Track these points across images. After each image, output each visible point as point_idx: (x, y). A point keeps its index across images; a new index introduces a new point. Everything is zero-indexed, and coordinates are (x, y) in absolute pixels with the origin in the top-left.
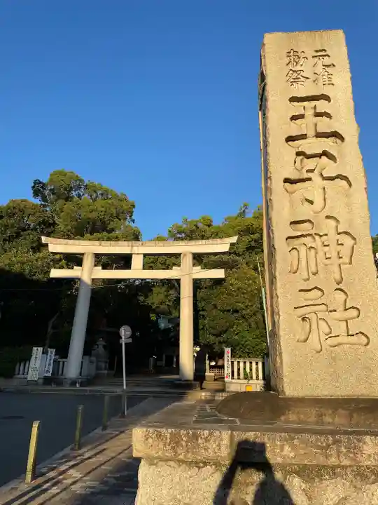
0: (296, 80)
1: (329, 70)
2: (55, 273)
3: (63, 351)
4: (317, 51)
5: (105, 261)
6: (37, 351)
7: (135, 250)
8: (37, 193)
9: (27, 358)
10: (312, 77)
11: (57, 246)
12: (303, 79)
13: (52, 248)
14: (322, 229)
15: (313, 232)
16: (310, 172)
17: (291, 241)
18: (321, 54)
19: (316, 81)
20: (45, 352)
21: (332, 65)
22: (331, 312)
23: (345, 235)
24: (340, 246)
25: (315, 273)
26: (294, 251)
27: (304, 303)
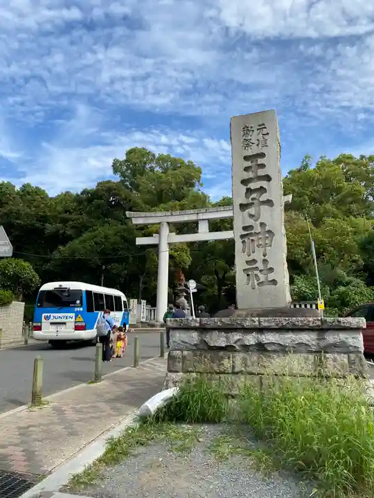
0: (248, 145)
1: (266, 137)
2: (140, 241)
3: (152, 302)
4: (259, 126)
6: (133, 302)
7: (201, 216)
10: (256, 142)
11: (138, 219)
12: (251, 144)
13: (135, 221)
14: (258, 229)
15: (253, 231)
16: (253, 199)
17: (242, 236)
18: (262, 127)
19: (258, 145)
20: (139, 303)
21: (268, 134)
22: (261, 271)
23: (269, 232)
24: (267, 237)
25: (253, 252)
26: (243, 242)
27: (248, 266)
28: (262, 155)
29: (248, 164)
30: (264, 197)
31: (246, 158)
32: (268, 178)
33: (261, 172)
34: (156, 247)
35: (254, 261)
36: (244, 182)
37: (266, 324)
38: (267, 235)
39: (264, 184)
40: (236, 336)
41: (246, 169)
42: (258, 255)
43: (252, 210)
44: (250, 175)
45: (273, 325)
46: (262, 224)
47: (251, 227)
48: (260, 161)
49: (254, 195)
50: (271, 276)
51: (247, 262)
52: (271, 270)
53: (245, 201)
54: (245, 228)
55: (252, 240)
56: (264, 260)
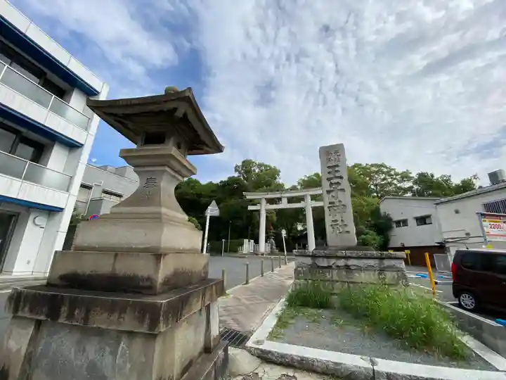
0: (329, 161)
1: (339, 157)
2: (250, 208)
3: (257, 242)
5: (271, 201)
6: (246, 241)
7: (283, 195)
8: (236, 170)
9: (242, 244)
10: (334, 159)
11: (249, 196)
12: (331, 160)
13: (248, 197)
14: (337, 204)
15: (335, 205)
16: (333, 188)
17: (329, 207)
18: (336, 152)
19: (335, 161)
20: (249, 241)
21: (340, 155)
22: (340, 226)
23: (343, 205)
24: (343, 208)
25: (336, 216)
26: (330, 210)
27: (333, 223)
28: (337, 166)
29: (331, 170)
30: (340, 187)
31: (329, 167)
32: (341, 178)
33: (337, 175)
34: (258, 211)
35: (336, 221)
36: (328, 179)
37: (349, 255)
39: (339, 180)
41: (329, 173)
42: (338, 217)
43: (333, 194)
44: (331, 176)
45: (354, 255)
46: (340, 201)
47: (333, 203)
48: (337, 169)
49: (334, 186)
50: (347, 229)
51: (332, 221)
52: (346, 225)
53: (329, 189)
54: (330, 203)
55: (335, 209)
56: (342, 220)
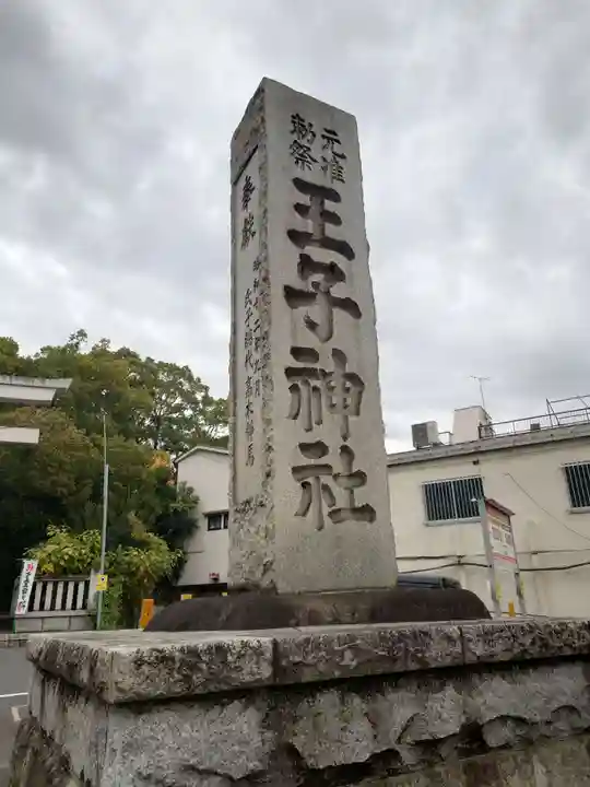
0: (303, 158)
1: (341, 162)
4: (326, 131)
10: (321, 162)
12: (309, 159)
14: (329, 363)
15: (318, 366)
16: (316, 285)
17: (290, 372)
18: (331, 137)
19: (324, 169)
21: (343, 157)
22: (336, 477)
23: (353, 377)
24: (348, 390)
25: (319, 422)
26: (294, 388)
27: (305, 461)
28: (335, 197)
29: (305, 199)
30: (338, 291)
31: (299, 184)
32: (346, 251)
33: (332, 231)
35: (320, 448)
36: (295, 236)
38: (348, 384)
40: (400, 707)
41: (301, 209)
42: (328, 434)
43: (316, 311)
44: (308, 225)
46: (339, 355)
47: (312, 354)
48: (329, 205)
49: (318, 277)
50: (361, 496)
51: (304, 447)
52: (360, 477)
53: (297, 284)
54: (297, 352)
55: (315, 389)
56: (345, 449)
